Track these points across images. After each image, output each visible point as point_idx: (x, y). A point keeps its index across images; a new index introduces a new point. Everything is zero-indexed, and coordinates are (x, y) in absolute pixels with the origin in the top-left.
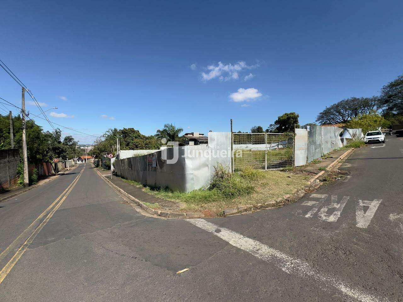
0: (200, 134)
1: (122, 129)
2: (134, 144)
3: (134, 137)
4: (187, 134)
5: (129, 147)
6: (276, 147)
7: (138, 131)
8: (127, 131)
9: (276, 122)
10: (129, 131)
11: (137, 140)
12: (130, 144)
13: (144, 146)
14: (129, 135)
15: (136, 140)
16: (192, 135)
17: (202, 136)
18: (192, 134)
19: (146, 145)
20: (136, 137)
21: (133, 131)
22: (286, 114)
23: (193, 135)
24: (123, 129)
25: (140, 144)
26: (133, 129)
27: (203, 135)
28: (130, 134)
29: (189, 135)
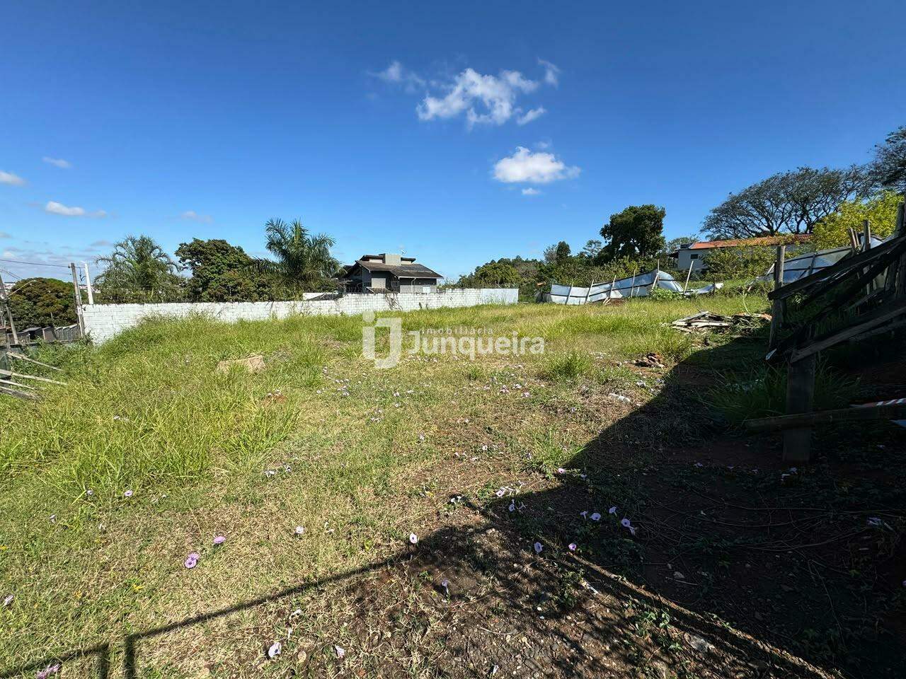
0: (402, 259)
1: (189, 241)
2: (223, 283)
3: (224, 264)
4: (366, 258)
5: (209, 293)
6: (604, 296)
7: (241, 250)
8: (204, 248)
9: (605, 232)
10: (210, 247)
11: (231, 273)
12: (213, 284)
13: (253, 289)
14: (210, 260)
15: (227, 274)
16: (380, 261)
17: (409, 263)
18: (382, 257)
19: (259, 286)
20: (230, 266)
21: (223, 249)
22: (631, 209)
23: (384, 262)
24: (193, 241)
25: (240, 284)
26: (223, 242)
27: (412, 260)
28: (212, 255)
29: (371, 261)
